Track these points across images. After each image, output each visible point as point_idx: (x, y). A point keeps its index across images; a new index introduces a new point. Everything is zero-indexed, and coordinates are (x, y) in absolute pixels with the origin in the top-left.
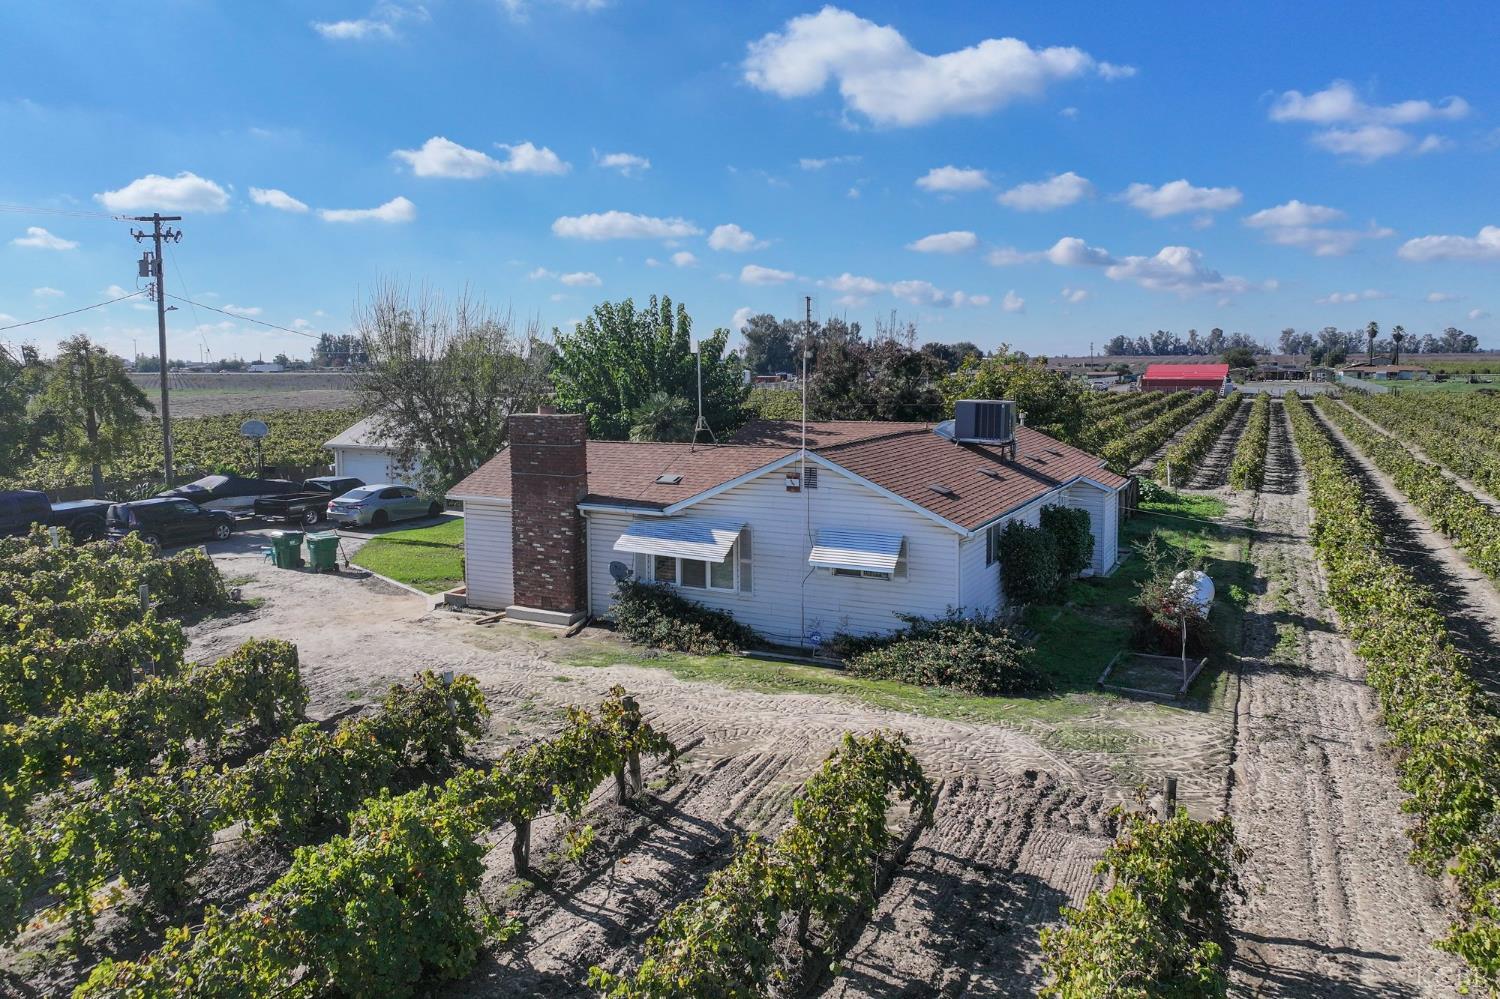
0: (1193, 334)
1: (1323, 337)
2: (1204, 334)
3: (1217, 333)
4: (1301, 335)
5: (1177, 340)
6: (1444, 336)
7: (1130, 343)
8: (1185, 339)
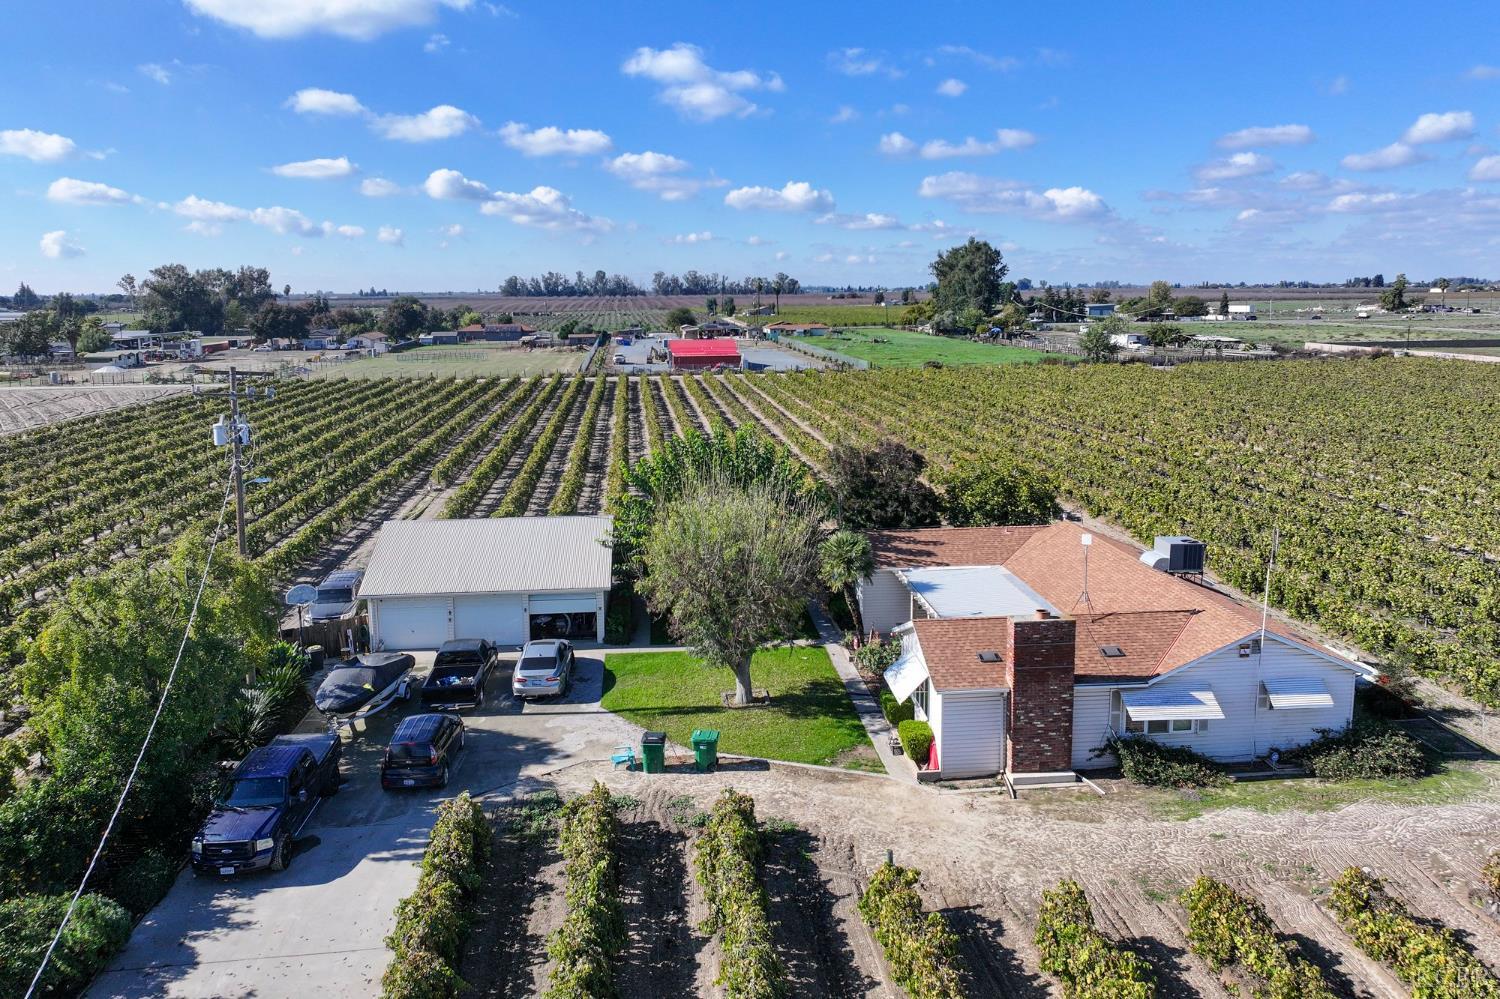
0: (580, 275)
1: (686, 278)
2: (590, 276)
3: (601, 275)
4: (670, 276)
5: (566, 281)
6: (776, 280)
7: (523, 285)
8: (573, 280)
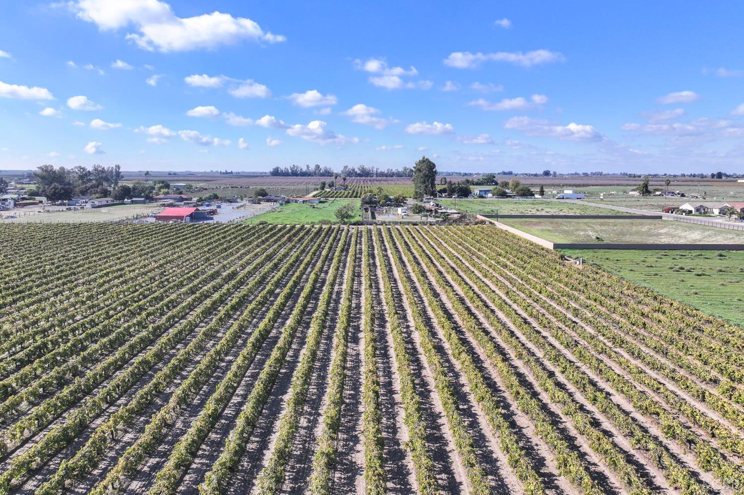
0: (308, 166)
1: (359, 169)
2: (313, 167)
3: (318, 167)
4: (351, 167)
5: (301, 169)
7: (281, 171)
8: (304, 169)
